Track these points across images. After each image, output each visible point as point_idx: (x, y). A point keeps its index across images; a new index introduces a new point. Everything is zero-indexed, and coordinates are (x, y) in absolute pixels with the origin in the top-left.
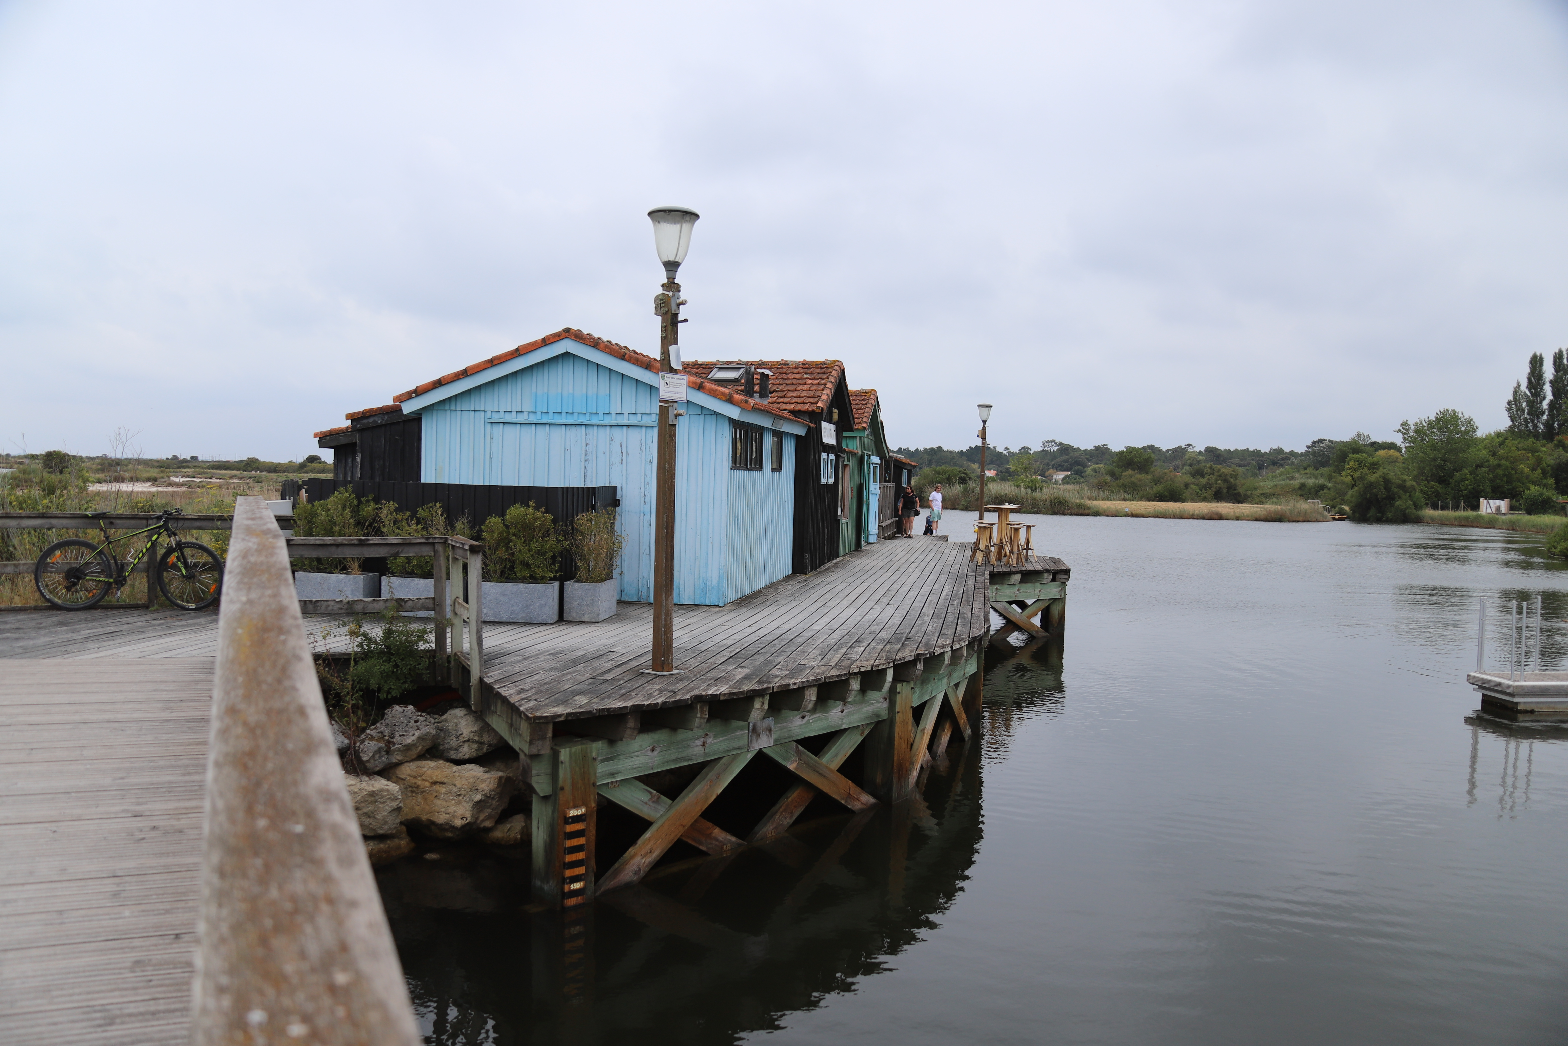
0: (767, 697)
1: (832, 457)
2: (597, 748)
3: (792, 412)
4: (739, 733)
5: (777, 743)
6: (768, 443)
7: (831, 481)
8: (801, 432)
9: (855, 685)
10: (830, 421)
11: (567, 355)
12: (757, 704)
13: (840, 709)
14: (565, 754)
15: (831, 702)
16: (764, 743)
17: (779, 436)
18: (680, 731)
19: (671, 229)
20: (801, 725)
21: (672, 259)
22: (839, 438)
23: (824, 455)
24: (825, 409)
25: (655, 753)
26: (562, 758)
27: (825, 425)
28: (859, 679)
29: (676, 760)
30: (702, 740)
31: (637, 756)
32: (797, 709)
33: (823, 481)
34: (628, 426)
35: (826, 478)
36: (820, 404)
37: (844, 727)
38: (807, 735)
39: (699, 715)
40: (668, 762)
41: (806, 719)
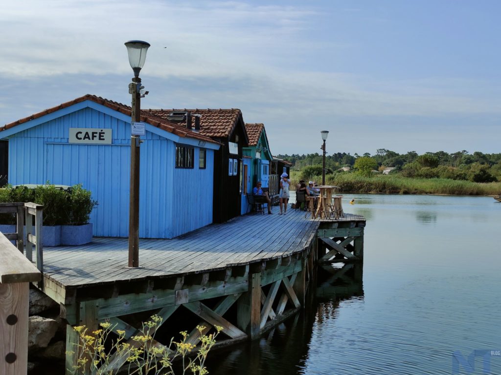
0: (183, 278)
1: (236, 161)
2: (99, 302)
3: (212, 138)
4: (171, 296)
5: (190, 301)
6: (197, 154)
7: (235, 174)
8: (217, 147)
9: (229, 273)
10: (233, 141)
11: (88, 108)
12: (178, 281)
13: (223, 285)
14: (82, 304)
15: (218, 282)
16: (183, 301)
17: (204, 150)
18: (141, 294)
19: (137, 51)
20: (202, 293)
21: (137, 66)
22: (240, 150)
23: (231, 160)
24: (229, 135)
25: (128, 305)
26: (81, 306)
27: (230, 144)
28: (231, 270)
29: (139, 309)
30: (152, 299)
31: (119, 306)
32: (199, 284)
33: (230, 174)
34: (121, 146)
35: (232, 172)
36: (227, 133)
37: (225, 294)
38: (206, 298)
39: (149, 286)
40: (134, 309)
41: (205, 290)
